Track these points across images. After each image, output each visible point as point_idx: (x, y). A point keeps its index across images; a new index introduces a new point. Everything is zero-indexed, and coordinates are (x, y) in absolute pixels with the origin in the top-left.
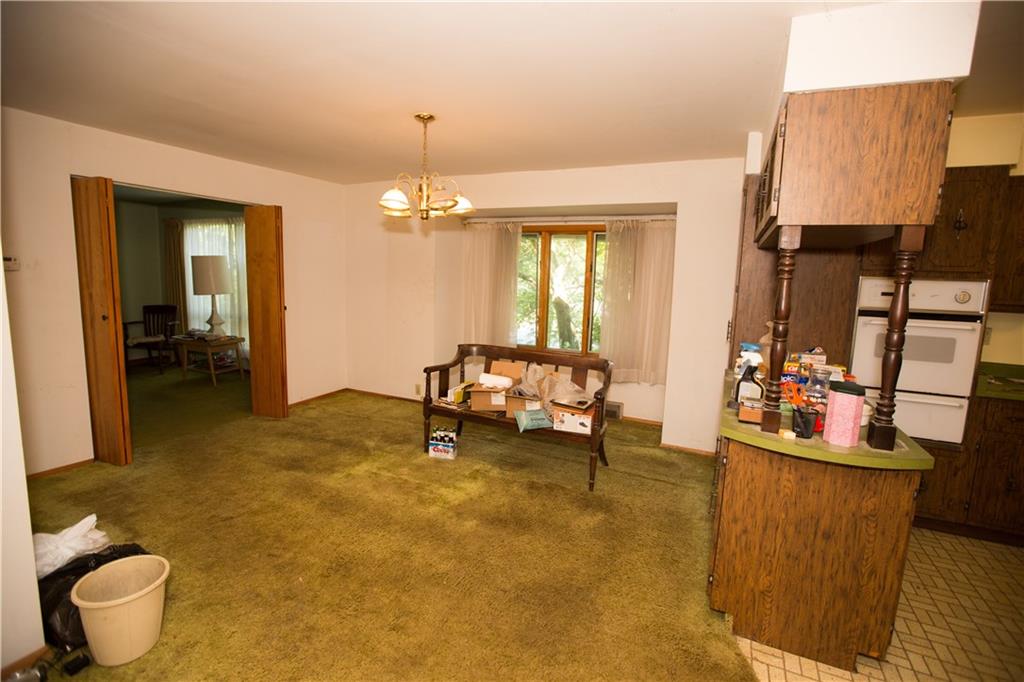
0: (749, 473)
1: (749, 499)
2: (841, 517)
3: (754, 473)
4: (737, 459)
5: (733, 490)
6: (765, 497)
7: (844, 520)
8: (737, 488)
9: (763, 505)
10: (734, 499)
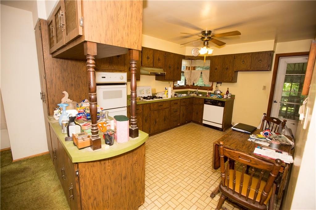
0: (92, 173)
1: (94, 184)
2: (128, 168)
3: (94, 172)
4: (84, 169)
5: (86, 185)
6: (101, 179)
7: (129, 169)
8: (87, 183)
9: (101, 183)
10: (87, 189)
